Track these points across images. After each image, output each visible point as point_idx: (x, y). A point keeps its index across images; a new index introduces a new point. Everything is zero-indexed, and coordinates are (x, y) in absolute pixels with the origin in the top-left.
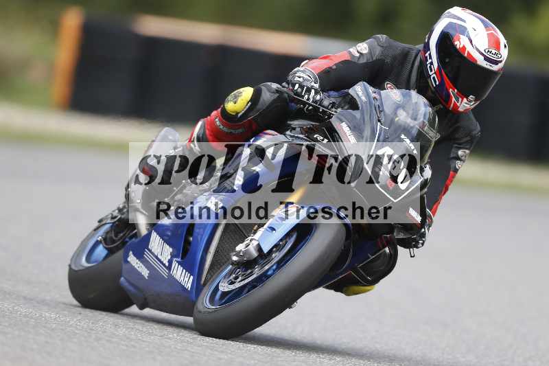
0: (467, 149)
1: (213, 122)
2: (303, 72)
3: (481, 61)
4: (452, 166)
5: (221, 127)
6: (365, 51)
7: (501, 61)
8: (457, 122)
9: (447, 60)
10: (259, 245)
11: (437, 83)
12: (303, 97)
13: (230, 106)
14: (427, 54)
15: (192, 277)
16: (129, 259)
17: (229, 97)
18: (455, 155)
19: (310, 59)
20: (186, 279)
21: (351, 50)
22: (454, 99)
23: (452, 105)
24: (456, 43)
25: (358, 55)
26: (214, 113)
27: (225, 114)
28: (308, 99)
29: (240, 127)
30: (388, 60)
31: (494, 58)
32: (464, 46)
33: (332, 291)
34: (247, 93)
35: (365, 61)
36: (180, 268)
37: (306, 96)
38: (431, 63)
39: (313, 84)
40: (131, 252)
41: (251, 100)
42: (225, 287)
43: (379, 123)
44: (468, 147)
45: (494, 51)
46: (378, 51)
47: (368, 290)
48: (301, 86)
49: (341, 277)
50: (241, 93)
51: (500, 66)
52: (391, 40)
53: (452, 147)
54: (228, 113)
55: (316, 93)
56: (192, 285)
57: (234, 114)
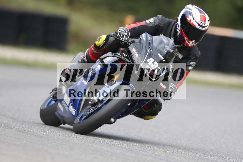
0: (194, 62)
1: (91, 49)
2: (123, 28)
3: (197, 26)
4: (187, 68)
5: (94, 51)
6: (152, 22)
7: (206, 26)
8: (190, 51)
9: (184, 26)
11: (180, 35)
12: (121, 38)
13: (97, 43)
14: (177, 23)
15: (75, 110)
16: (58, 104)
17: (97, 39)
18: (189, 64)
20: (73, 111)
21: (147, 21)
22: (186, 41)
23: (186, 44)
24: (187, 19)
25: (149, 23)
26: (92, 46)
28: (123, 39)
29: (101, 51)
30: (162, 25)
31: (203, 25)
32: (190, 20)
33: (139, 118)
34: (104, 37)
35: (152, 25)
36: (72, 107)
37: (122, 38)
38: (178, 27)
39: (125, 33)
40: (59, 102)
41: (105, 40)
43: (149, 49)
45: (203, 22)
46: (158, 22)
47: (153, 118)
48: (120, 34)
49: (135, 111)
50: (101, 37)
51: (206, 28)
52: (164, 17)
53: (188, 61)
54: (96, 45)
55: (126, 37)
56: (75, 114)
57: (99, 46)
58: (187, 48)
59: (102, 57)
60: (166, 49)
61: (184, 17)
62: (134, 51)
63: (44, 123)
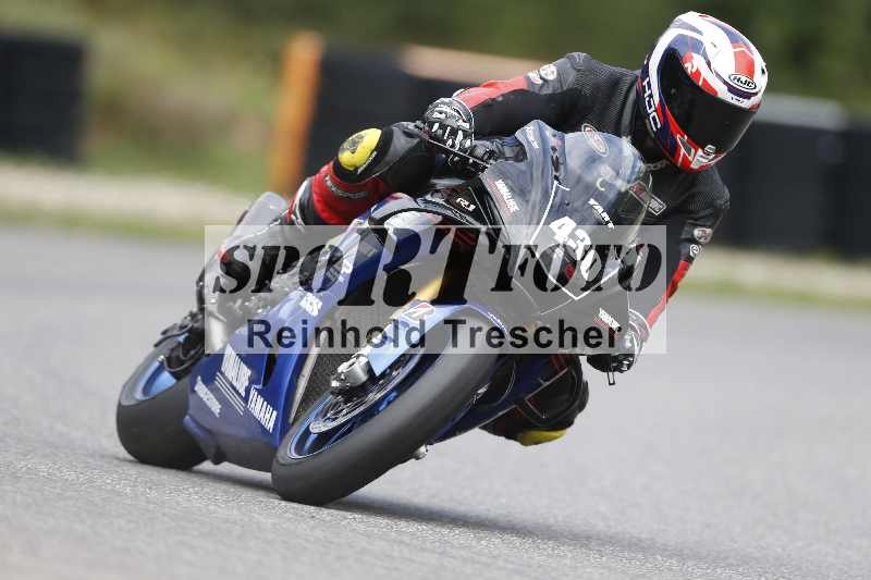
0: (707, 227)
1: (321, 183)
2: (449, 105)
3: (723, 94)
4: (684, 251)
5: (334, 189)
6: (552, 77)
7: (756, 94)
9: (673, 91)
10: (368, 363)
11: (659, 126)
12: (445, 142)
13: (346, 157)
14: (645, 83)
15: (275, 413)
16: (196, 389)
17: (346, 145)
18: (689, 236)
19: (467, 86)
20: (268, 416)
21: (530, 74)
22: (683, 151)
23: (680, 160)
24: (686, 66)
25: (540, 82)
26: (325, 168)
27: (339, 170)
28: (453, 146)
29: (360, 189)
30: (587, 91)
31: (745, 88)
32: (697, 70)
33: (503, 438)
34: (371, 137)
35: (550, 92)
36: (261, 400)
37: (450, 142)
38: (651, 96)
39: (460, 123)
40: (199, 378)
41: (377, 149)
42: (319, 427)
43: (556, 182)
44: (709, 224)
45: (744, 79)
46: (571, 77)
47: (556, 438)
48: (443, 127)
49: (500, 414)
50: (362, 137)
51: (754, 100)
52: (594, 61)
53: (684, 224)
54: (343, 168)
55: (465, 137)
56: (275, 425)
57: (351, 169)
58: (684, 175)
59: (378, 214)
60: (604, 181)
61: (672, 61)
62: (500, 189)
63: (131, 458)
